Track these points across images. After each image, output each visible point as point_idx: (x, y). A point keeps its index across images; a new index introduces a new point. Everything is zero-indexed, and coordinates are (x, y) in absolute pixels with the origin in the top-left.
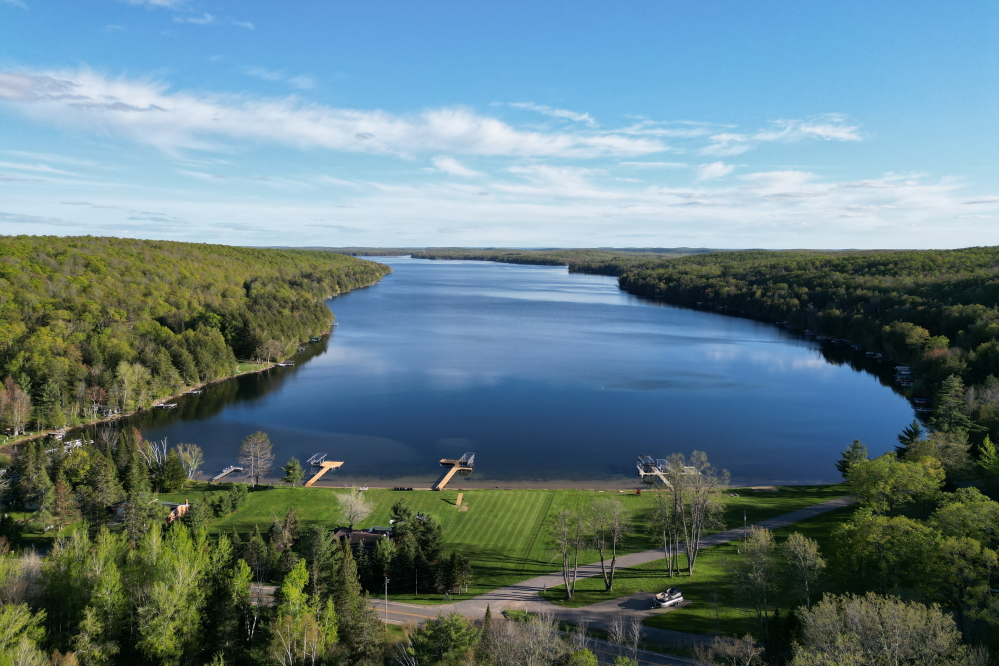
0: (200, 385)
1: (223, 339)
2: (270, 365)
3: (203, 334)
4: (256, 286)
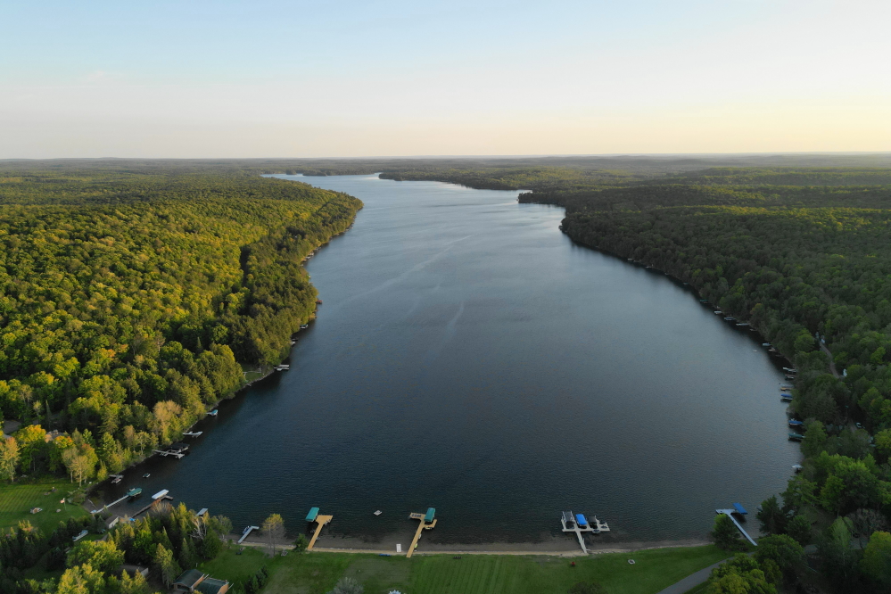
1: (232, 355)
3: (216, 354)
4: (250, 264)
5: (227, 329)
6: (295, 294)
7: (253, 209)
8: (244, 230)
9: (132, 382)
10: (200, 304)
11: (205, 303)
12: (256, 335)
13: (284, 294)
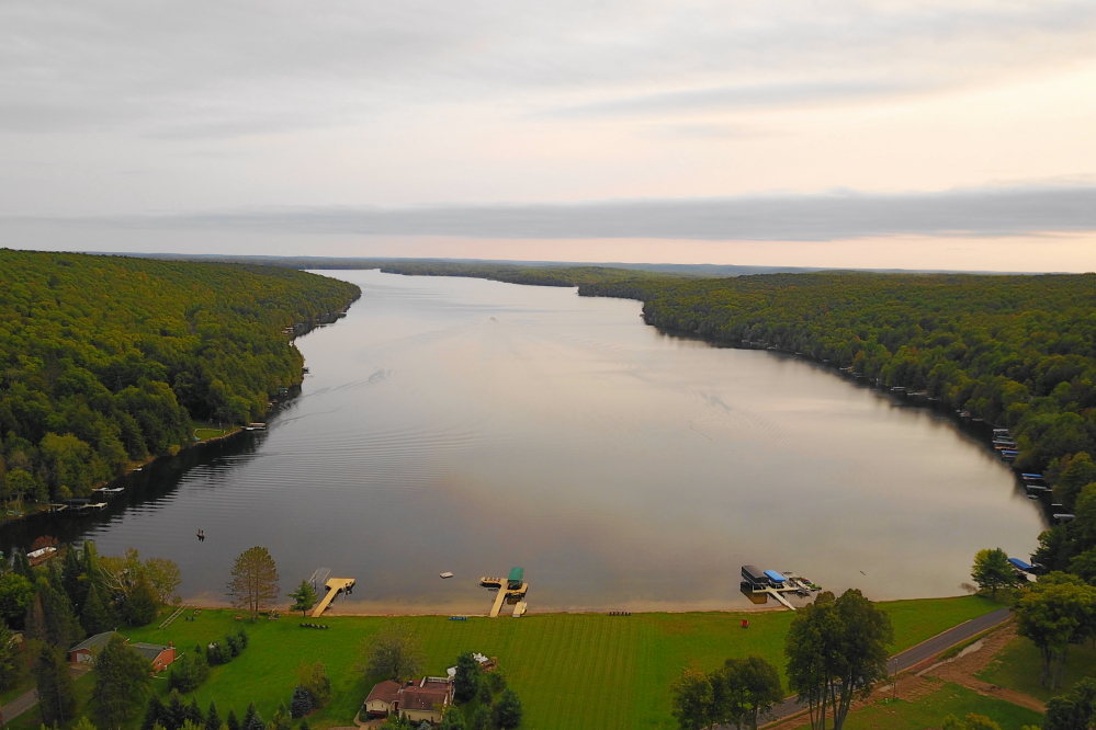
0: (150, 459)
1: (174, 396)
2: (236, 430)
3: (147, 391)
12: (213, 376)
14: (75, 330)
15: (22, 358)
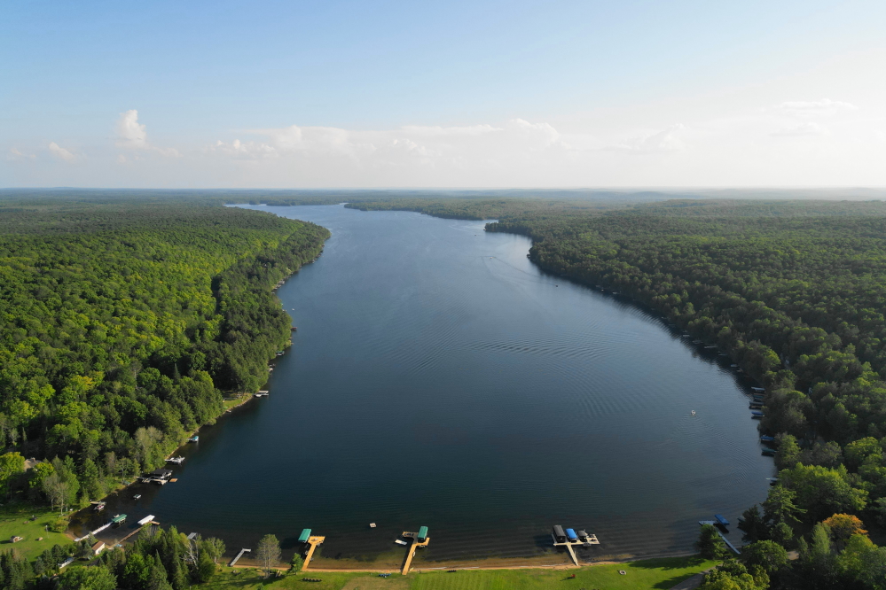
1: (211, 381)
2: (249, 396)
3: (195, 380)
4: (223, 292)
5: (204, 356)
6: (271, 321)
7: (221, 238)
8: (213, 258)
9: (111, 408)
10: (175, 331)
11: (179, 330)
12: (235, 361)
13: (259, 321)
14: (145, 324)
15: (115, 355)
